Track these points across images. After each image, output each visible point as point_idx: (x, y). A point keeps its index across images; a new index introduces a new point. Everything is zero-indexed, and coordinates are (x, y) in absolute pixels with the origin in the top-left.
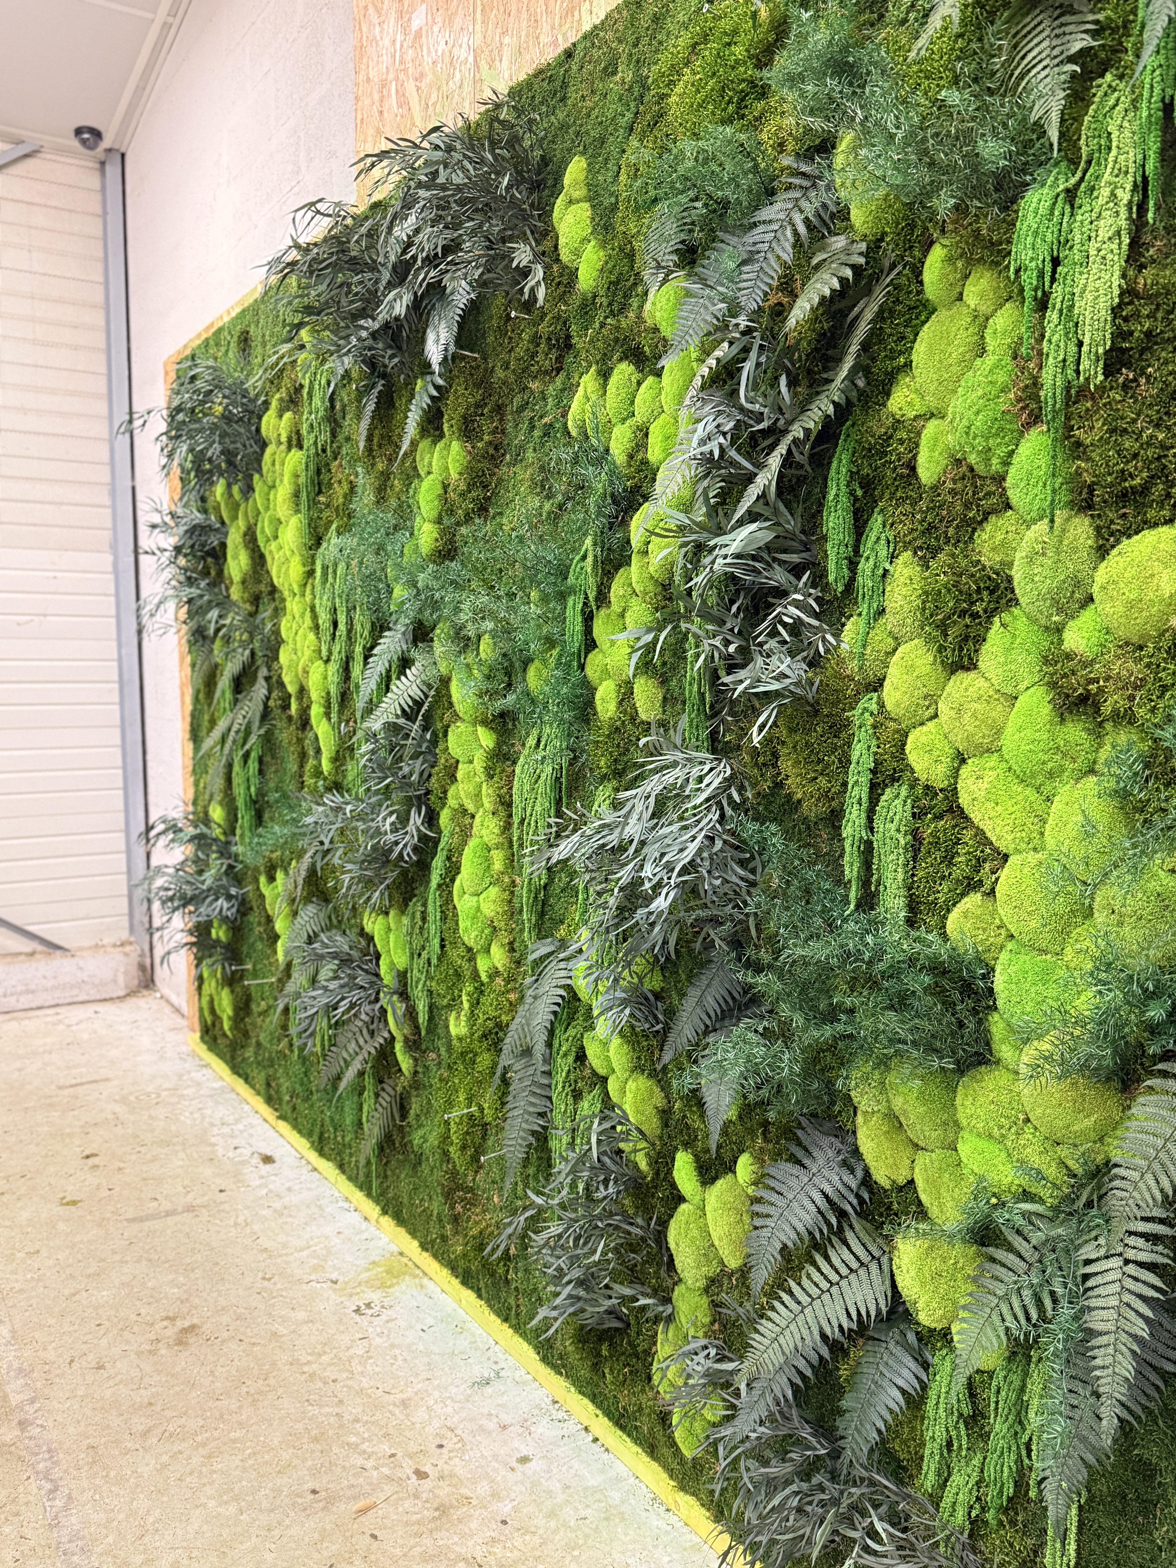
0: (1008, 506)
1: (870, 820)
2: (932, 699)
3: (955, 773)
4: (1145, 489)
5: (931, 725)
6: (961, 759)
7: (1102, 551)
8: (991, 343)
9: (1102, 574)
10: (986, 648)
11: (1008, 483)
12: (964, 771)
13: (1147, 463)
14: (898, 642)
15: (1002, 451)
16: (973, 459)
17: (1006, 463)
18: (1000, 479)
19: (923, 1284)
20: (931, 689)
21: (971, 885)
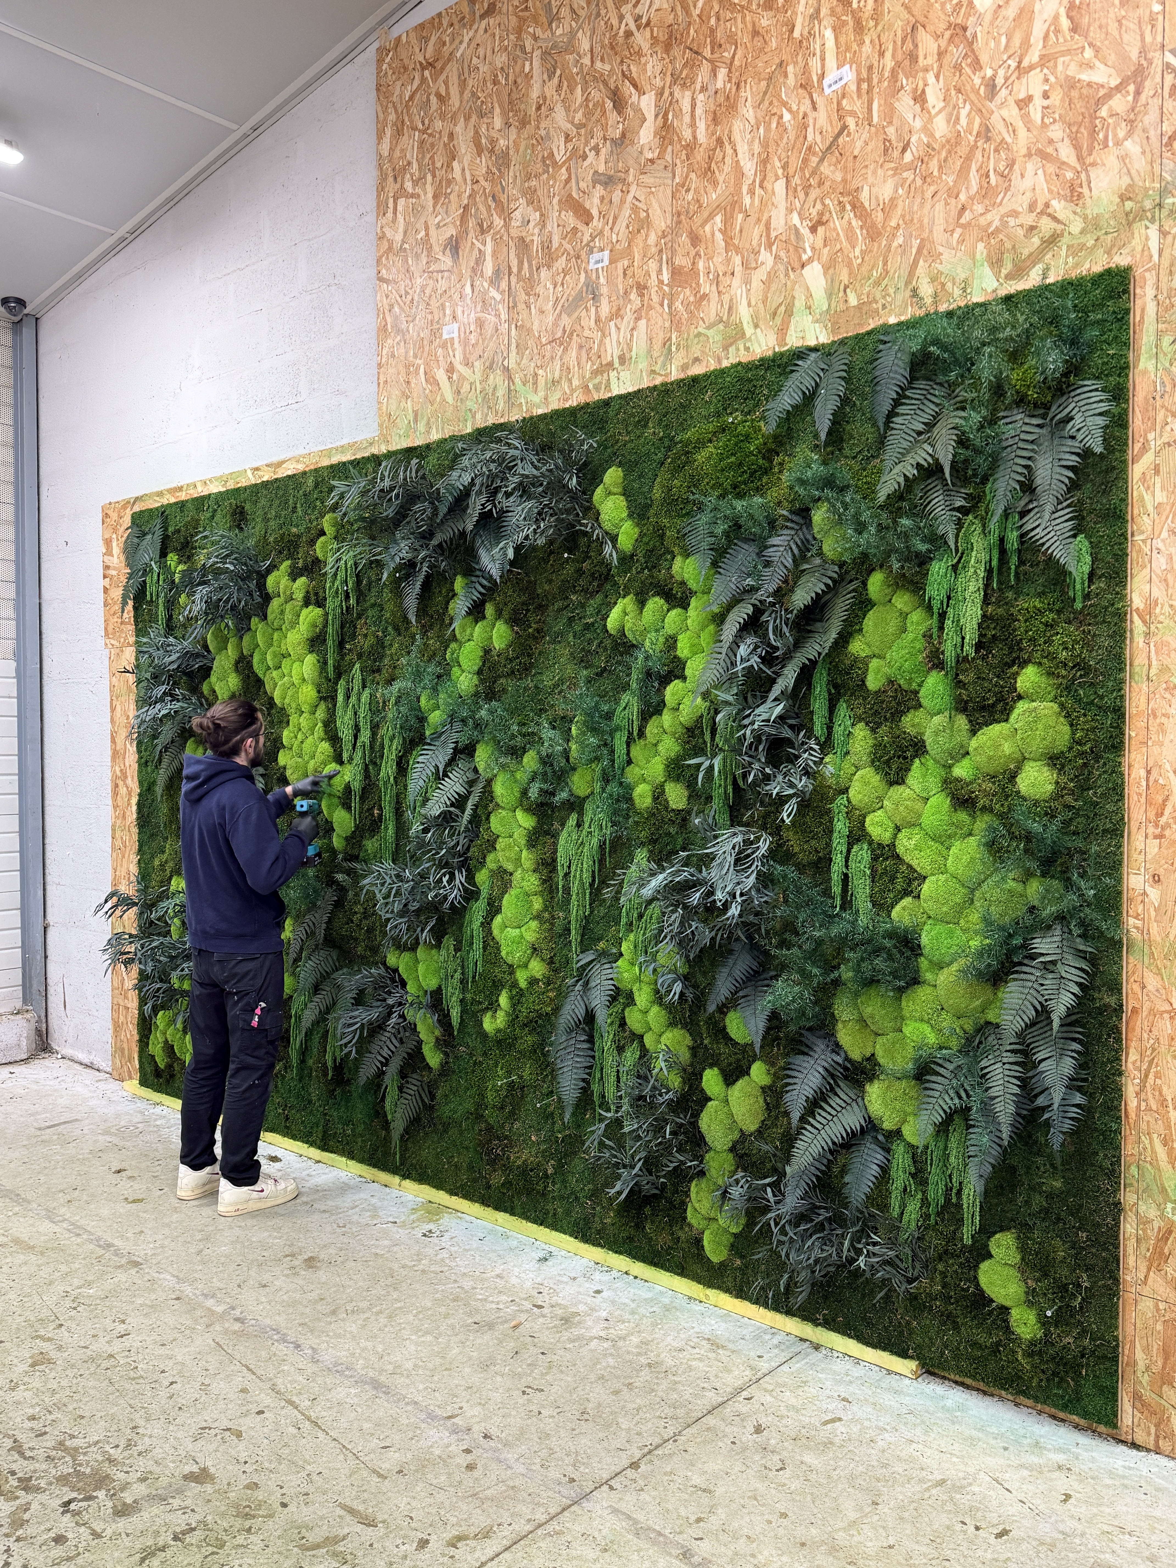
0: (921, 706)
1: (847, 861)
2: (881, 799)
3: (895, 836)
4: (993, 705)
5: (880, 812)
6: (898, 829)
7: (974, 732)
8: (910, 628)
9: (974, 743)
10: (911, 773)
11: (921, 694)
12: (900, 835)
13: (995, 694)
14: (858, 769)
15: (918, 680)
16: (902, 682)
17: (920, 685)
18: (916, 692)
19: (886, 1106)
20: (880, 794)
21: (906, 893)
